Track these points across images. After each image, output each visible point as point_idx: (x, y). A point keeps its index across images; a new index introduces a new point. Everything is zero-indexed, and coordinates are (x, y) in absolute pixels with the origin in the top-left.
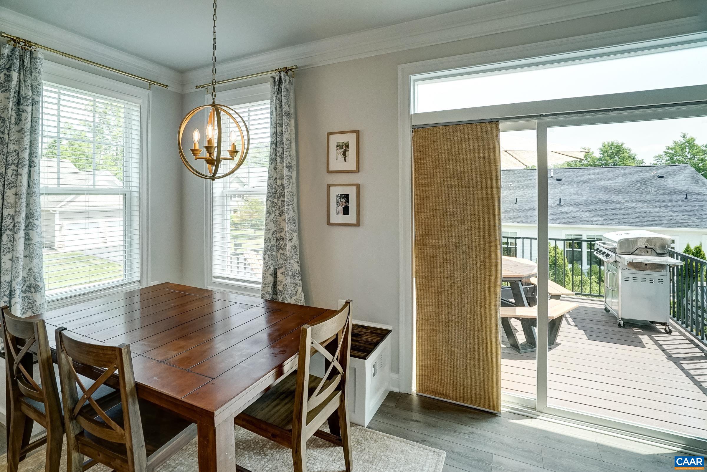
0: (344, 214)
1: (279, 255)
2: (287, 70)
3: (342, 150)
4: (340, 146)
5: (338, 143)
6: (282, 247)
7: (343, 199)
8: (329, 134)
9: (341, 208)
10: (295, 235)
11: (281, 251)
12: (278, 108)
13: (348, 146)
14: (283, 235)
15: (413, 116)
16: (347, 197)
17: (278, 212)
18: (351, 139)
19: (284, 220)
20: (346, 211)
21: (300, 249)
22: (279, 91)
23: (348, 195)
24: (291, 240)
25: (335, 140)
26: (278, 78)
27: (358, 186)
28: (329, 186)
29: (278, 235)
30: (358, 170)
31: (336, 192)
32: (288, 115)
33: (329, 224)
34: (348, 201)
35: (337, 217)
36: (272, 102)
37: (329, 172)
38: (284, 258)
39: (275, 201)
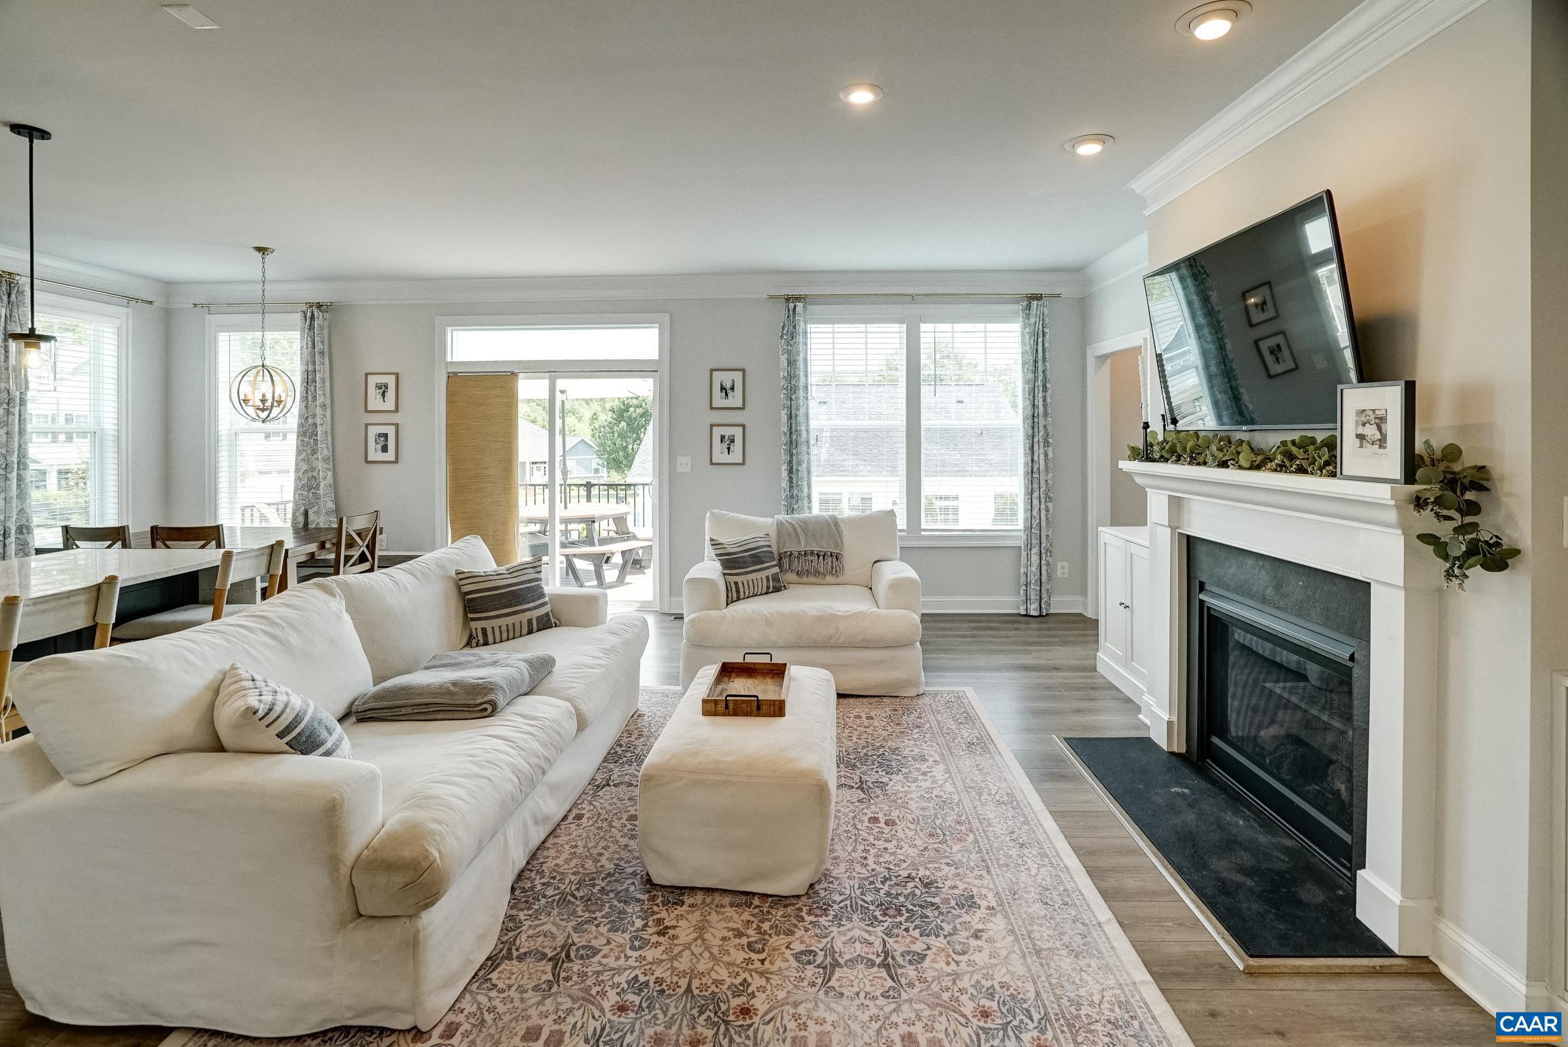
0: (382, 452)
1: (311, 495)
2: (319, 306)
3: (381, 391)
4: (378, 387)
6: (314, 486)
7: (381, 437)
8: (367, 375)
9: (379, 447)
10: (330, 474)
11: (313, 491)
12: (310, 345)
13: (387, 388)
14: (315, 474)
15: (449, 364)
16: (386, 436)
17: (309, 452)
18: (391, 381)
19: (317, 459)
20: (385, 449)
21: (335, 486)
22: (311, 327)
24: (325, 478)
25: (373, 381)
26: (309, 314)
27: (397, 425)
28: (367, 425)
29: (310, 474)
30: (397, 410)
31: (373, 431)
32: (322, 353)
33: (367, 462)
34: (386, 440)
35: (375, 454)
36: (302, 336)
37: (367, 411)
38: (317, 497)
39: (307, 439)
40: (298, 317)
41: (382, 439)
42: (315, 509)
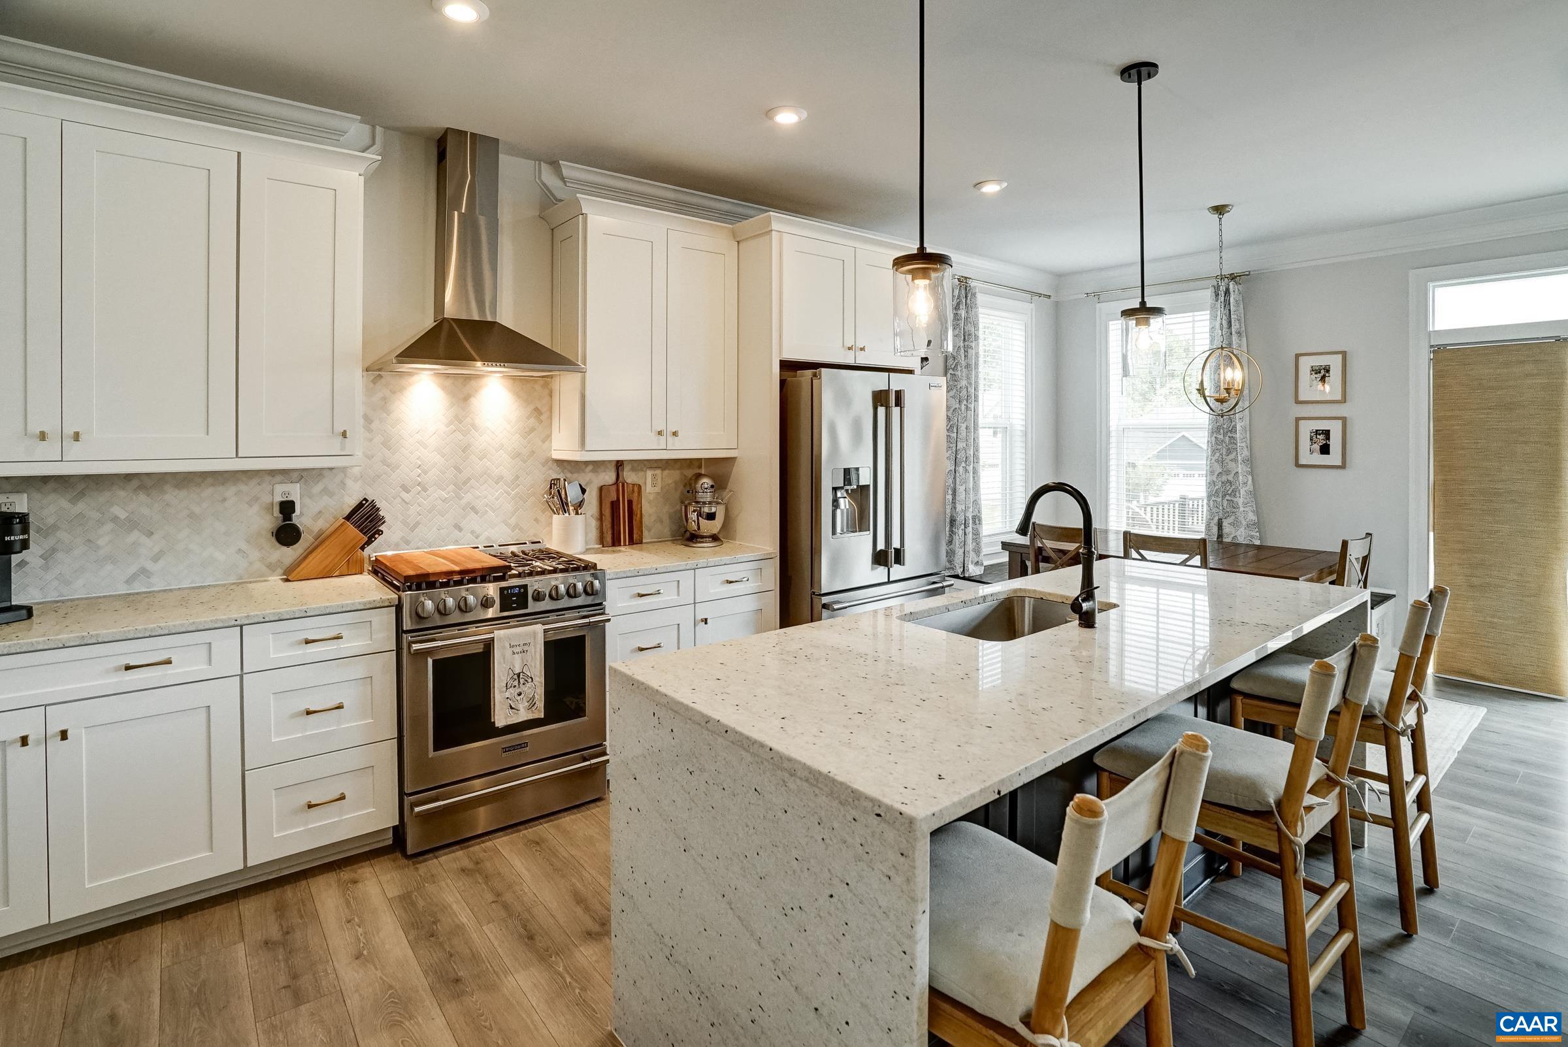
0: (1321, 453)
1: (1226, 503)
2: (1233, 277)
3: (1319, 376)
4: (1315, 371)
5: (1312, 367)
6: (1229, 492)
7: (1320, 435)
8: (1297, 356)
9: (1317, 447)
10: (1250, 478)
11: (1228, 497)
12: (1225, 323)
13: (1328, 371)
14: (1230, 478)
15: (1432, 335)
16: (1327, 433)
17: (1224, 451)
18: (1335, 363)
19: (1235, 460)
20: (1325, 450)
21: (1254, 494)
22: (1227, 303)
23: (1329, 431)
24: (1245, 483)
25: (1306, 364)
26: (1222, 288)
27: (1344, 420)
28: (1298, 420)
29: (1224, 478)
30: (1344, 400)
31: (1306, 428)
32: (1239, 333)
33: (1298, 465)
34: (1328, 438)
35: (1310, 456)
36: (1213, 317)
37: (1298, 402)
38: (1234, 506)
39: (1221, 437)
40: (1208, 294)
41: (1321, 437)
42: (1231, 520)
